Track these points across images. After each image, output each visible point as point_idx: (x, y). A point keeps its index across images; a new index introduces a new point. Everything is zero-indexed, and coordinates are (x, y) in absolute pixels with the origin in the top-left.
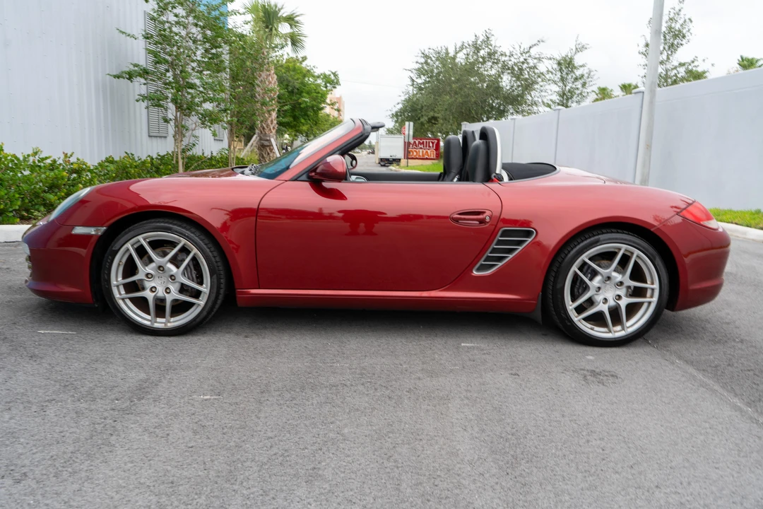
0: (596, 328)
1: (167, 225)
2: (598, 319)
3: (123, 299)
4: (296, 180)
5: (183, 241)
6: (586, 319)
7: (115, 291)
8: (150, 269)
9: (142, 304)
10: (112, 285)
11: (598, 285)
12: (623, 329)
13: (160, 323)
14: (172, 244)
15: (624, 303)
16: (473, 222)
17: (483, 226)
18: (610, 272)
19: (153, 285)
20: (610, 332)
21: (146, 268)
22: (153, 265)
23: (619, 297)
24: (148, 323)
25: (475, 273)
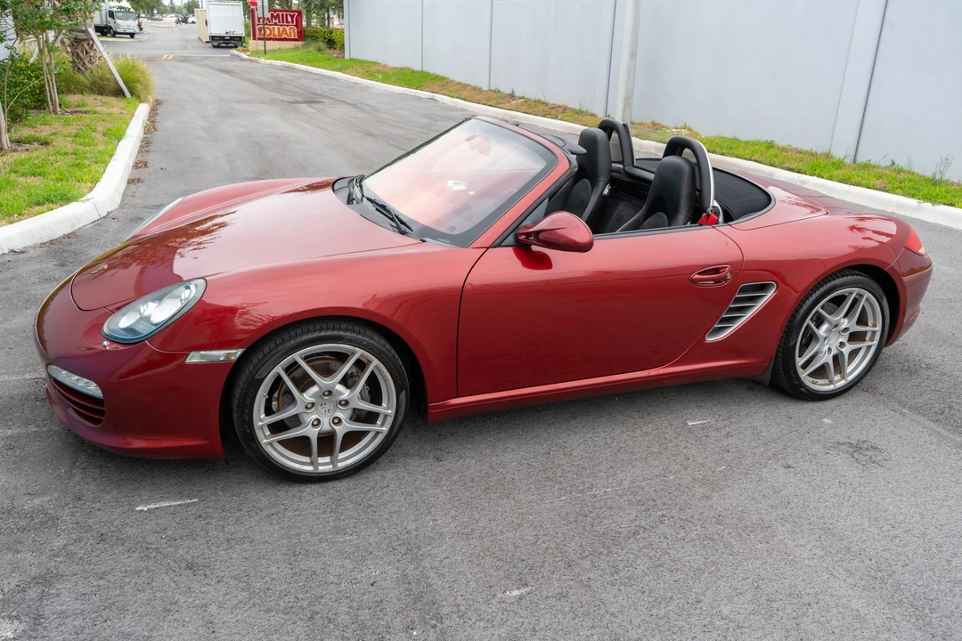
0: (820, 381)
1: (335, 333)
2: (821, 372)
3: (270, 444)
4: (499, 245)
5: (359, 353)
6: (812, 375)
7: (259, 434)
8: (309, 395)
9: (301, 445)
10: (256, 428)
11: (825, 335)
12: (843, 378)
13: (324, 465)
14: (342, 357)
15: (846, 350)
16: (708, 282)
17: (724, 284)
18: (840, 319)
19: (314, 416)
20: (831, 383)
21: (305, 395)
22: (315, 389)
23: (842, 344)
24: (309, 468)
25: (710, 339)
